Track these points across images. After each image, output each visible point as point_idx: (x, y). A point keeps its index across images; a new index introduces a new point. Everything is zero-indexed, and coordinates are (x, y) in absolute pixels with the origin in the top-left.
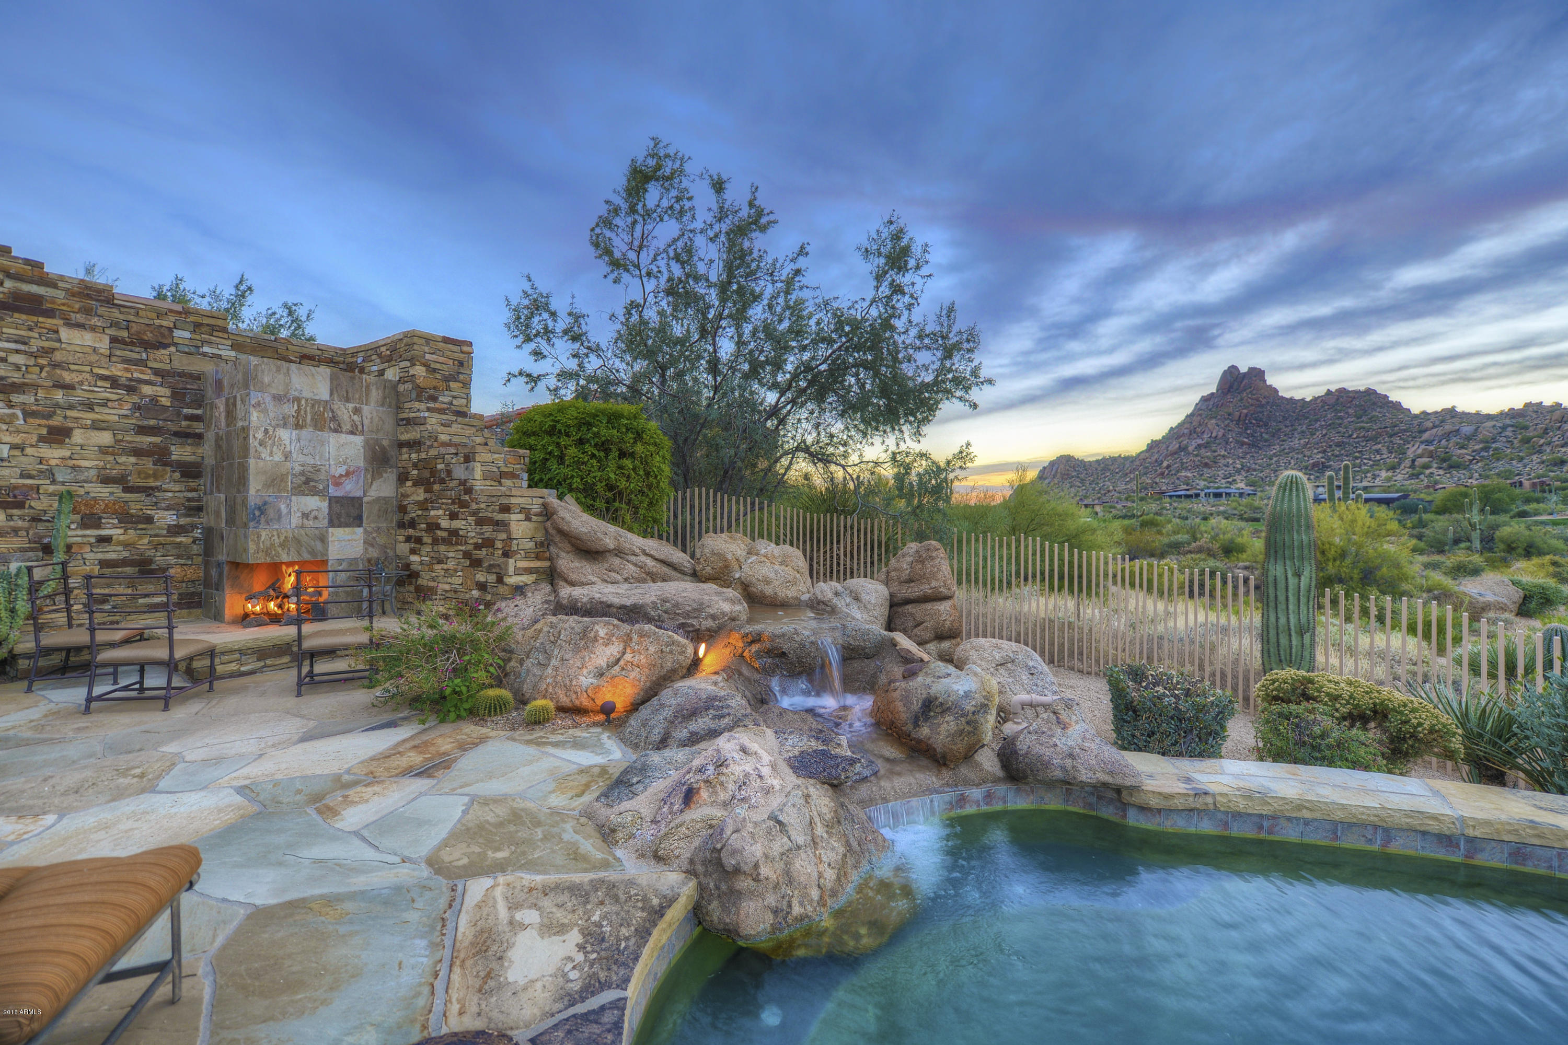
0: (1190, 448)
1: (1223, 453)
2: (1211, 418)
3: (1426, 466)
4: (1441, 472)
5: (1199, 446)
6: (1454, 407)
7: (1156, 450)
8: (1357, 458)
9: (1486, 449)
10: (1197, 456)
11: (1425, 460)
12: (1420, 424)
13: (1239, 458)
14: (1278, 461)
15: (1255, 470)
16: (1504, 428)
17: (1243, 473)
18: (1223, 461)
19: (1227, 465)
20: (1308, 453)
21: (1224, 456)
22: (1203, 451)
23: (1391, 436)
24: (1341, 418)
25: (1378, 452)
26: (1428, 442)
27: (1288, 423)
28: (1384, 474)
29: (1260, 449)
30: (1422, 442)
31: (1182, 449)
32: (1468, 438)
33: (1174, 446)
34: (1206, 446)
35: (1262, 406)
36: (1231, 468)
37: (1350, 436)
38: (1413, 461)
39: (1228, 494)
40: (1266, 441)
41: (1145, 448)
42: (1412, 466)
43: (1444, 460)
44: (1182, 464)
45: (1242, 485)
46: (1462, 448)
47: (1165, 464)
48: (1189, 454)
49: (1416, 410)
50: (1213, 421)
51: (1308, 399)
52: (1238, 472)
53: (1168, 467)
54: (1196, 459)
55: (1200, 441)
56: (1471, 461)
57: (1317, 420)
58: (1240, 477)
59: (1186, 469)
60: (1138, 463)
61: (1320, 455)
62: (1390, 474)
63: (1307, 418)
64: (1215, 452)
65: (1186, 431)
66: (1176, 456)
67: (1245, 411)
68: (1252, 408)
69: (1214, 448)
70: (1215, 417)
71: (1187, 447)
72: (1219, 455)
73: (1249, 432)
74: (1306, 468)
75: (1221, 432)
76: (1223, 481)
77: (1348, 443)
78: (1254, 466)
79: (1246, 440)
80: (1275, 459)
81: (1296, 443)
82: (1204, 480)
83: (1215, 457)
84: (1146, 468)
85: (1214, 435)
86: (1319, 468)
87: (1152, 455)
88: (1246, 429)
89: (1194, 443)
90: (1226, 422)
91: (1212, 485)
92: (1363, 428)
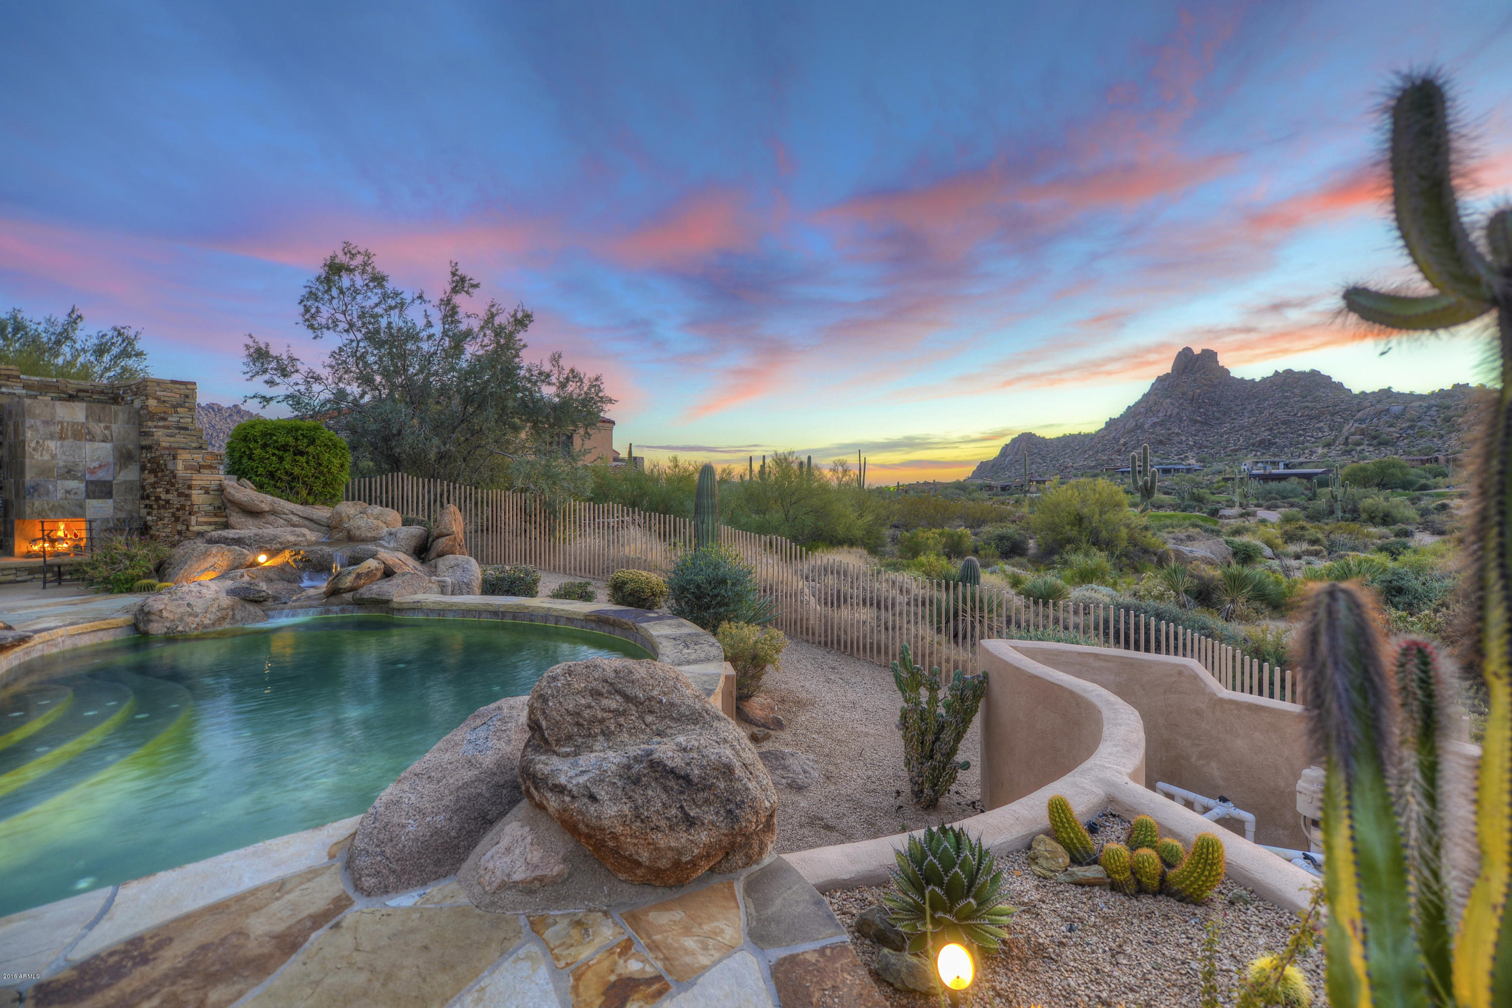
0: (1146, 426)
1: (1177, 430)
2: (1167, 397)
3: (1358, 444)
4: (1371, 449)
5: (1154, 425)
6: (1390, 388)
7: (1113, 428)
8: (1300, 435)
9: (1411, 427)
10: (1152, 433)
11: (1358, 437)
12: (1359, 404)
13: (1192, 435)
14: (1228, 439)
15: (1206, 447)
17: (1196, 450)
18: (1176, 439)
19: (1180, 443)
20: (1255, 431)
21: (1177, 434)
22: (1158, 429)
23: (1332, 415)
24: (1286, 397)
25: (1320, 429)
26: (1361, 421)
27: (1238, 402)
28: (1320, 451)
29: (1212, 426)
30: (1356, 421)
31: (1139, 427)
32: (1397, 417)
33: (1131, 424)
34: (1161, 424)
35: (1214, 386)
36: (1184, 445)
37: (1295, 415)
38: (1347, 438)
39: (1177, 470)
40: (1218, 419)
41: (1103, 426)
42: (1346, 443)
43: (1374, 438)
44: (1139, 441)
45: (1192, 461)
46: (1390, 426)
47: (1122, 441)
48: (1145, 431)
49: (1356, 390)
50: (1168, 400)
51: (1257, 380)
52: (1191, 448)
53: (1125, 444)
54: (1151, 436)
55: (1156, 420)
56: (1398, 438)
57: (1265, 400)
58: (1191, 454)
60: (1096, 440)
61: (1268, 432)
62: (1325, 450)
63: (1256, 397)
64: (1169, 429)
65: (1142, 410)
66: (1133, 434)
67: (1198, 391)
68: (1204, 388)
69: (1168, 426)
70: (1170, 397)
71: (1143, 425)
72: (1173, 433)
73: (1202, 410)
74: (1253, 445)
75: (1176, 410)
76: (1176, 457)
77: (1294, 422)
78: (1205, 443)
79: (1199, 418)
80: (1225, 436)
81: (1246, 421)
82: (1158, 457)
83: (1169, 435)
84: (1105, 445)
85: (1168, 413)
86: (1265, 445)
87: (1110, 433)
88: (1199, 408)
89: (1150, 422)
90: (1181, 401)
91: (1165, 461)
92: (1308, 407)
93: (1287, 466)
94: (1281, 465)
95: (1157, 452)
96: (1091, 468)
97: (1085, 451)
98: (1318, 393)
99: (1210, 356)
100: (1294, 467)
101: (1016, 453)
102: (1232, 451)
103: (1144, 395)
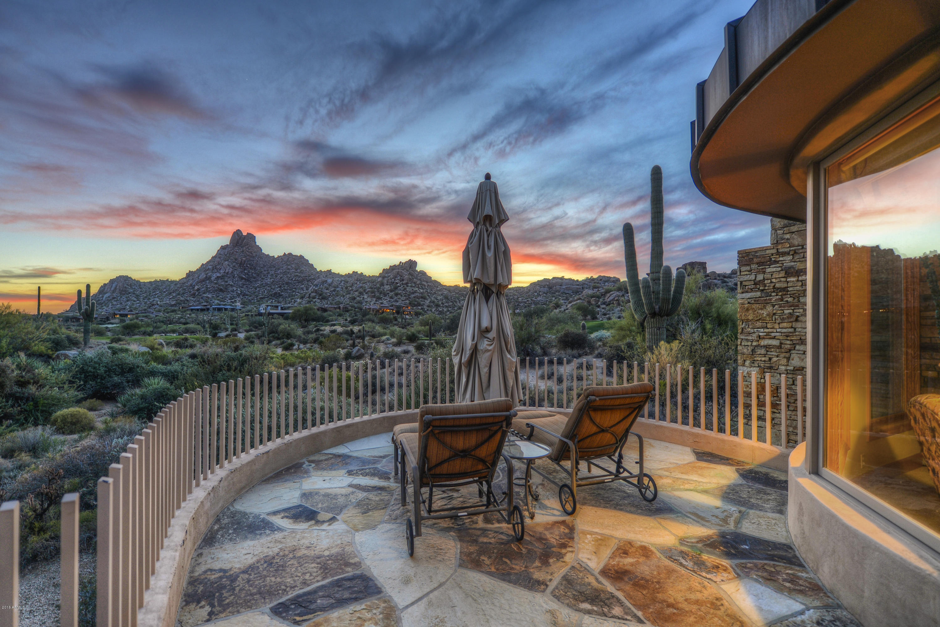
0: (213, 278)
1: (231, 283)
2: (225, 261)
3: (314, 298)
5: (218, 278)
6: (331, 270)
7: (191, 278)
8: (294, 291)
9: (334, 291)
10: (216, 284)
11: (314, 294)
12: (318, 277)
13: (240, 287)
14: (259, 291)
15: (247, 295)
16: (341, 281)
18: (230, 289)
19: (233, 291)
20: (273, 287)
21: (231, 285)
22: (220, 281)
23: (308, 281)
24: (289, 269)
25: (302, 289)
26: (316, 286)
27: (266, 269)
28: (299, 300)
29: (251, 282)
31: (208, 278)
32: (330, 285)
33: (203, 276)
34: (222, 277)
35: (253, 257)
36: (235, 293)
37: (292, 279)
38: (310, 294)
39: (226, 309)
40: (254, 278)
41: (185, 276)
42: (309, 297)
43: (320, 295)
44: (207, 288)
45: (238, 304)
46: (327, 289)
47: (196, 288)
48: (212, 282)
49: (318, 269)
50: (227, 263)
51: (275, 257)
52: (238, 295)
53: (198, 290)
54: (215, 286)
55: (219, 275)
56: (329, 296)
57: (279, 269)
58: (239, 299)
59: (209, 292)
60: (178, 285)
61: (279, 289)
63: (275, 267)
64: (227, 282)
65: (210, 267)
66: (204, 283)
67: (244, 259)
68: (248, 257)
69: (226, 280)
70: (228, 260)
71: (210, 277)
72: (229, 284)
73: (246, 271)
74: (271, 295)
75: (231, 270)
76: (229, 301)
77: (291, 283)
78: (247, 293)
79: (244, 276)
80: (258, 289)
81: (269, 281)
82: (218, 300)
83: (227, 285)
84: (184, 289)
85: (227, 271)
86: (277, 296)
87: (188, 281)
88: (245, 270)
89: (214, 276)
90: (234, 264)
91: (222, 303)
92: (297, 276)
93: (282, 309)
94: (279, 308)
95: (218, 296)
96: (172, 306)
97: (170, 293)
98: (303, 269)
99: (251, 237)
100: (285, 309)
101: (114, 292)
102: (261, 298)
103: (213, 257)
